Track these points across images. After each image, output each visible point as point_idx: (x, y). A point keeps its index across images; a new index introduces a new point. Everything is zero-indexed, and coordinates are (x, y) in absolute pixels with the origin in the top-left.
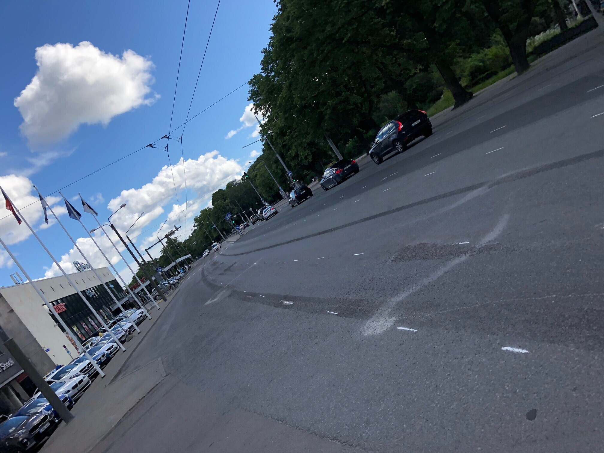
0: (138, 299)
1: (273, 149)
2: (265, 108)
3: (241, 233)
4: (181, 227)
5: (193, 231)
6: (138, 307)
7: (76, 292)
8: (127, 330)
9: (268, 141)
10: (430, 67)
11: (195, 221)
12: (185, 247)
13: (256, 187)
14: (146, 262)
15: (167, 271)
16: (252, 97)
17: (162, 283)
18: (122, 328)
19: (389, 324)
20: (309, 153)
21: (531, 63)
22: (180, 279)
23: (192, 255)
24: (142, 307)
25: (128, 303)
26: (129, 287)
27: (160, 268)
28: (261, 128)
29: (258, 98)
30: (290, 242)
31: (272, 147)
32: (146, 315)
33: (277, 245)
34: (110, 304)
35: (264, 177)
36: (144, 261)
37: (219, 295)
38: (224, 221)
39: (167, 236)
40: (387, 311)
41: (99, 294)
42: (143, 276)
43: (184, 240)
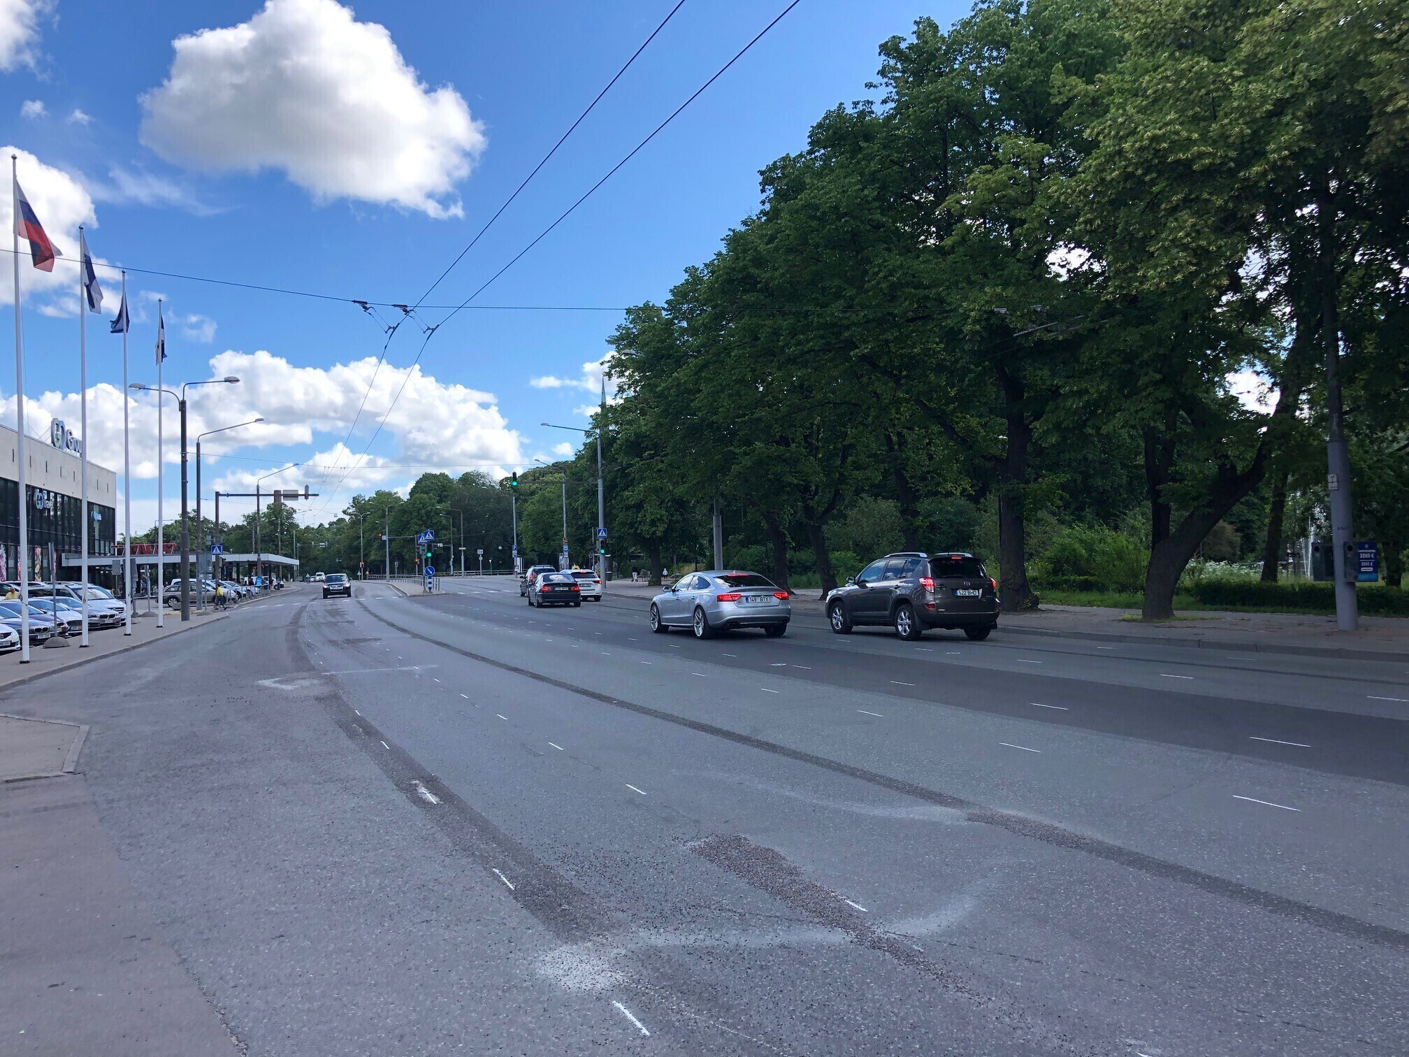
0: (132, 578)
1: (599, 464)
2: (631, 376)
3: (430, 586)
4: (317, 495)
5: (336, 519)
6: (120, 593)
7: (16, 480)
8: (63, 624)
9: (599, 443)
10: (986, 499)
11: (354, 502)
12: (298, 540)
13: (520, 515)
14: (201, 517)
15: (231, 563)
16: (618, 340)
17: (203, 581)
18: (55, 614)
19: (603, 982)
20: (665, 518)
21: (1177, 609)
22: (245, 595)
23: (301, 565)
24: (128, 599)
25: (104, 572)
26: (131, 543)
27: (219, 548)
28: (599, 410)
29: (627, 351)
30: (516, 670)
31: (599, 460)
32: (123, 620)
33: (484, 659)
34: (67, 547)
35: (548, 505)
36: (198, 511)
37: (300, 681)
38: (413, 539)
39: (277, 494)
40: (615, 951)
41: (59, 513)
42: (174, 539)
43: (306, 525)
